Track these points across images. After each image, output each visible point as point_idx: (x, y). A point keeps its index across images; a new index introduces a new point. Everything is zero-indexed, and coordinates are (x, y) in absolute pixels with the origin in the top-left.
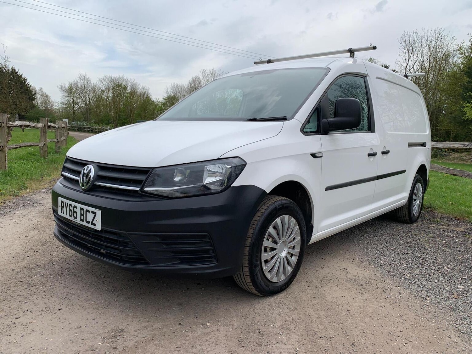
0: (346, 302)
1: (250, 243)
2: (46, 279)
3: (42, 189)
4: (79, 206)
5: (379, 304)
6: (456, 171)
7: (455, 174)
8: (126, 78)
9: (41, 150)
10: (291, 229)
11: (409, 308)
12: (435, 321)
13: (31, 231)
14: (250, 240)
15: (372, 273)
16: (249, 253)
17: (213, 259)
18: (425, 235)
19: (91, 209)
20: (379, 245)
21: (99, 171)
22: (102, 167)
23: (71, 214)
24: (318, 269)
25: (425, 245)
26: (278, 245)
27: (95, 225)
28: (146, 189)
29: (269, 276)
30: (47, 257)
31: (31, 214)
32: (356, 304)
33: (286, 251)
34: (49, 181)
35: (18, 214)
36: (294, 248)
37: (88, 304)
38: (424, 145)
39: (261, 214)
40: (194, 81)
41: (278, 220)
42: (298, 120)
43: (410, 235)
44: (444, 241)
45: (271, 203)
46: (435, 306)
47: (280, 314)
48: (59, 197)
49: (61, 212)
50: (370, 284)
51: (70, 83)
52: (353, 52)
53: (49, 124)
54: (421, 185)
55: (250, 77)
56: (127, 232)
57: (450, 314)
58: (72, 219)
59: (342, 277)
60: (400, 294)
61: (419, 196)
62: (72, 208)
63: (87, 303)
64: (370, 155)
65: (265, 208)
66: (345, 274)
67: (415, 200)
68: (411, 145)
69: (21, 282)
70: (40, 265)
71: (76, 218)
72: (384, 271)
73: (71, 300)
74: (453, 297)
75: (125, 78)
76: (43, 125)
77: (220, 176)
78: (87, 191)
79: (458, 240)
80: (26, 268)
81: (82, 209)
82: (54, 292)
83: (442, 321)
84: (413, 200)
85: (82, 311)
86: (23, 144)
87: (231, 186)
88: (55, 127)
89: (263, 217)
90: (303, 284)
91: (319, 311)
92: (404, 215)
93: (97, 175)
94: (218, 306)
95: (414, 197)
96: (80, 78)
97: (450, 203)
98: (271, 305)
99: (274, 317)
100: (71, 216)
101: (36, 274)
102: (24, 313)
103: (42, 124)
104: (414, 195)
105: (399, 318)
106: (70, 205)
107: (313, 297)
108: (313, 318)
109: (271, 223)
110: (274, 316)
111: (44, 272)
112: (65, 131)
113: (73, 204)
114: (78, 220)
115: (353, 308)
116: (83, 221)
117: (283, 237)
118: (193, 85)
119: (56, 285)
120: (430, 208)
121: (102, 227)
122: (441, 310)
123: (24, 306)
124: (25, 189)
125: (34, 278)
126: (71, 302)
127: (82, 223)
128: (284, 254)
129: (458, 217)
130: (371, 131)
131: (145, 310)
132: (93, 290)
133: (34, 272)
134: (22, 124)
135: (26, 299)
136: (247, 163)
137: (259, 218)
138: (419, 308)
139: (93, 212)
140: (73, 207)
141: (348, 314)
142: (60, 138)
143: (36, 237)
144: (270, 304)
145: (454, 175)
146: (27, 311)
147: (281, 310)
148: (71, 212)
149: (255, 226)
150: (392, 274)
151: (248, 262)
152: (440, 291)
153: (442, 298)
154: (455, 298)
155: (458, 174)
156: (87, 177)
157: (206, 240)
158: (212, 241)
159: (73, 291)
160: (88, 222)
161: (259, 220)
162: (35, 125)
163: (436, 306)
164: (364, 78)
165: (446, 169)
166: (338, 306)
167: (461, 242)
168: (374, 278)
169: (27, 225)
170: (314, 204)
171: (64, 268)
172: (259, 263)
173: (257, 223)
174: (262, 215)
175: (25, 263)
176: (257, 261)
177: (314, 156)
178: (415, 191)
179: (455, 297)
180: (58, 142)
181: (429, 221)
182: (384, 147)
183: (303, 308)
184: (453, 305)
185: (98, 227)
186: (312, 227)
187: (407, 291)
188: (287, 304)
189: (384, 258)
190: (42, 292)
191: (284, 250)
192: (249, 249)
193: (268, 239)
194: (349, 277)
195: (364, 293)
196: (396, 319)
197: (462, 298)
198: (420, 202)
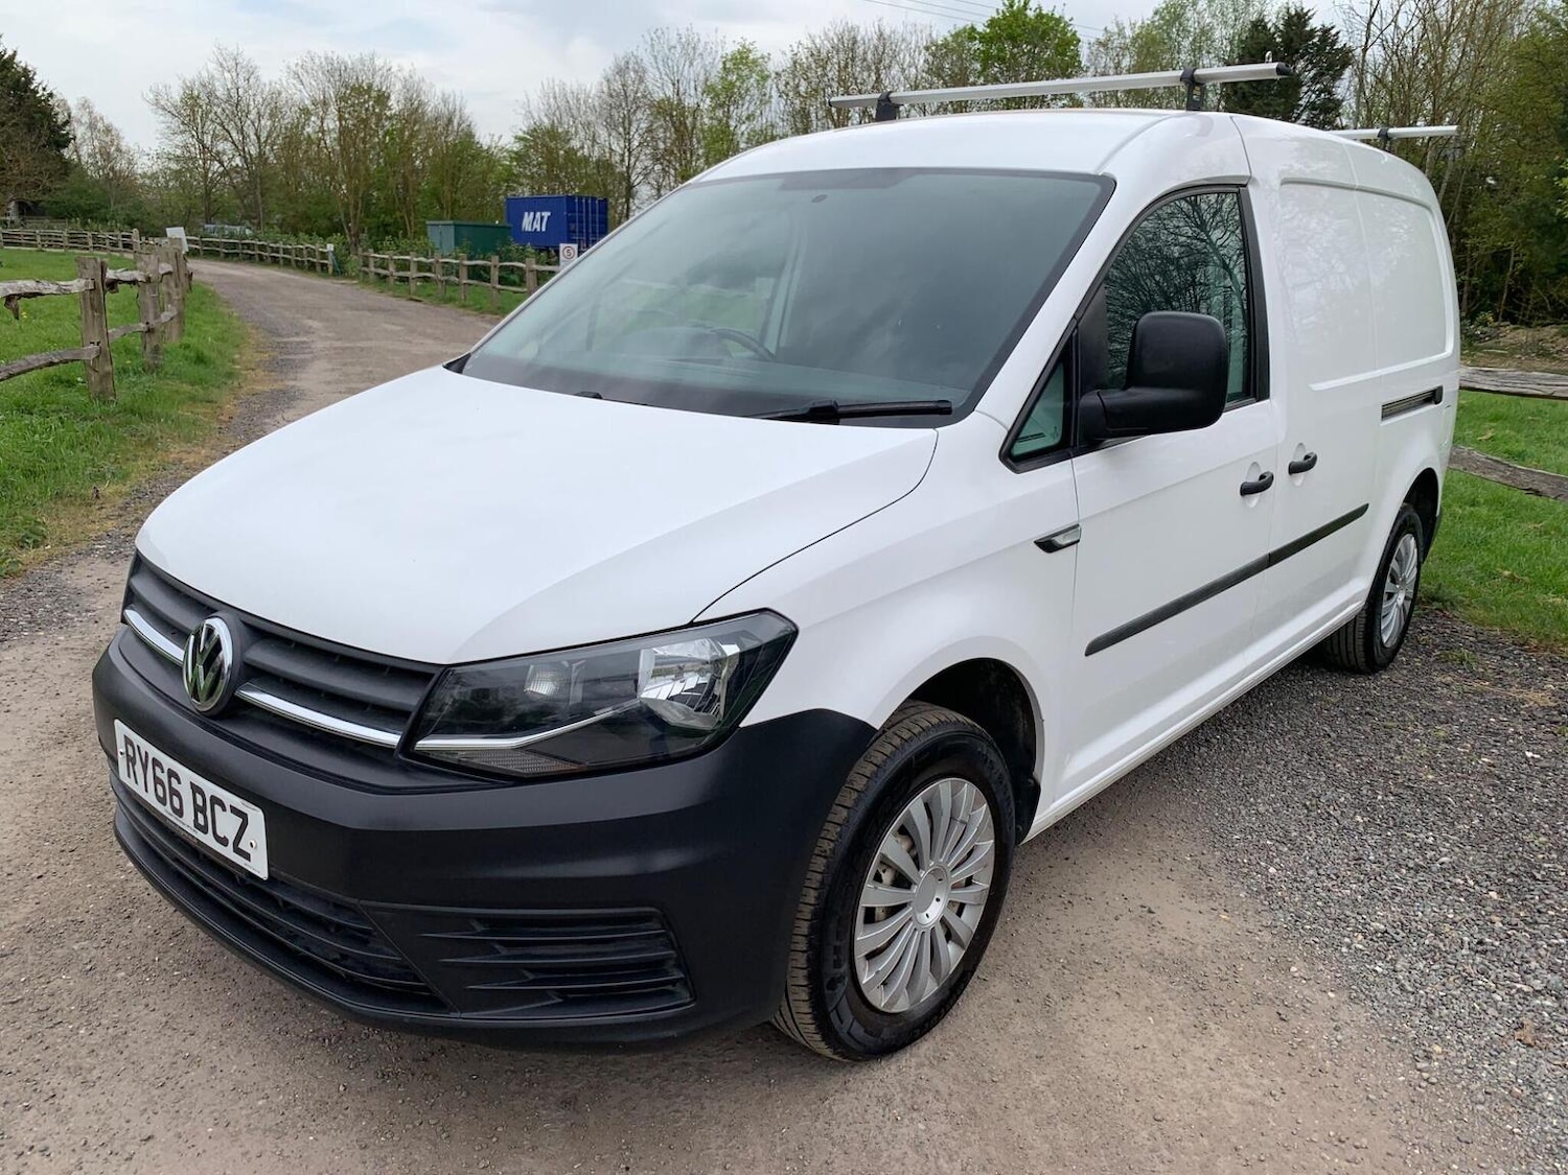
0: (1150, 1075)
1: (812, 908)
2: (100, 990)
3: (99, 539)
4: (187, 775)
5: (1265, 1081)
6: (1536, 476)
7: (1535, 487)
8: (385, 63)
9: (92, 372)
10: (962, 822)
11: (1368, 1098)
12: (1461, 1160)
13: (53, 751)
14: (811, 897)
15: (1240, 922)
16: (810, 944)
17: (678, 984)
18: (1420, 731)
19: (230, 799)
20: (1261, 785)
21: (251, 645)
22: (257, 631)
23: (161, 793)
24: (1051, 912)
25: (1419, 780)
26: (915, 889)
27: (247, 856)
28: (424, 744)
29: (880, 999)
30: (107, 876)
31: (56, 663)
32: (1185, 1084)
33: (942, 900)
34: (120, 502)
35: (9, 667)
36: (969, 882)
37: (244, 1112)
38: (1434, 396)
39: (855, 795)
40: (621, 71)
41: (915, 807)
42: (990, 416)
43: (1368, 729)
44: (1486, 760)
45: (888, 749)
46: (1459, 1086)
47: (918, 1146)
48: (117, 721)
49: (129, 776)
50: (1232, 980)
51: (184, 81)
52: (1199, 84)
53: (110, 274)
54: (1413, 541)
55: (815, 194)
56: (362, 902)
57: (1509, 1127)
58: (165, 810)
59: (1136, 949)
60: (1337, 1029)
61: (1404, 580)
62: (164, 777)
63: (242, 1103)
64: (1247, 490)
65: (869, 769)
66: (1144, 930)
67: (1391, 595)
68: (1390, 410)
69: (9, 1007)
70: (79, 918)
71: (179, 812)
72: (1280, 914)
73: (187, 1088)
74: (1520, 1040)
75: (379, 62)
76: (86, 285)
77: (700, 672)
78: (208, 720)
79: (1533, 751)
80: (31, 934)
81: (195, 789)
82: (126, 1054)
83: (1483, 1165)
84: (1385, 597)
85: (222, 1145)
86: (22, 363)
87: (741, 725)
88: (134, 282)
89: (862, 808)
90: (1000, 986)
91: (1056, 1125)
92: (1351, 649)
93: (245, 664)
94: (703, 1108)
95: (1389, 587)
96: (221, 65)
97: (1506, 573)
98: (886, 1102)
99: (897, 1160)
100: (162, 801)
101: (67, 964)
102: (22, 1160)
103: (83, 282)
104: (1388, 580)
105: (1336, 1150)
106: (156, 763)
107: (1036, 1052)
108: (1034, 1162)
109: (889, 823)
110: (898, 1153)
111: (93, 952)
112: (172, 284)
113: (168, 762)
114: (186, 822)
115: (1175, 1106)
116: (204, 830)
117: (931, 857)
118: (617, 86)
119: (134, 1016)
120: (1438, 600)
121: (272, 869)
122: (1480, 1107)
123: (22, 1125)
124: (36, 545)
125: (60, 982)
126: (187, 1100)
127: (199, 835)
128: (934, 912)
129: (1534, 642)
130: (1255, 396)
131: (444, 1135)
132: (263, 1037)
133: (59, 952)
134: (11, 292)
135: (29, 1090)
136: (801, 627)
137: (845, 813)
138: (1402, 1096)
139: (234, 810)
140: (166, 770)
141: (1158, 1134)
142: (157, 317)
143: (69, 779)
144: (885, 1095)
145: (1529, 490)
146: (32, 1147)
147: (921, 1126)
148: (159, 787)
149: (832, 845)
150: (1308, 927)
151: (805, 972)
152: (1474, 1008)
153: (1483, 1043)
154: (1529, 1045)
155: (1543, 488)
156: (208, 665)
157: (655, 928)
158: (674, 932)
159: (194, 1046)
160: (223, 841)
161: (847, 820)
162: (60, 289)
163: (1463, 1087)
164: (1238, 193)
165: (1502, 468)
166: (1120, 1099)
167: (1544, 764)
168: (1247, 951)
169: (40, 718)
170: (1044, 718)
171: (165, 933)
172: (845, 967)
173: (840, 835)
174: (857, 802)
175: (28, 910)
176: (837, 964)
177: (1048, 545)
178: (1394, 564)
179: (1529, 1041)
180: (150, 331)
181: (1432, 660)
182: (1301, 444)
183: (1000, 1112)
184: (1520, 1081)
185: (259, 866)
186: (1036, 790)
187: (1361, 1014)
188: (944, 1091)
189: (1280, 853)
190: (84, 1051)
191: (936, 897)
192: (811, 927)
193: (878, 878)
194: (1158, 947)
195: (1212, 1026)
196: (1324, 1154)
197: (1551, 1045)
198: (1406, 598)
